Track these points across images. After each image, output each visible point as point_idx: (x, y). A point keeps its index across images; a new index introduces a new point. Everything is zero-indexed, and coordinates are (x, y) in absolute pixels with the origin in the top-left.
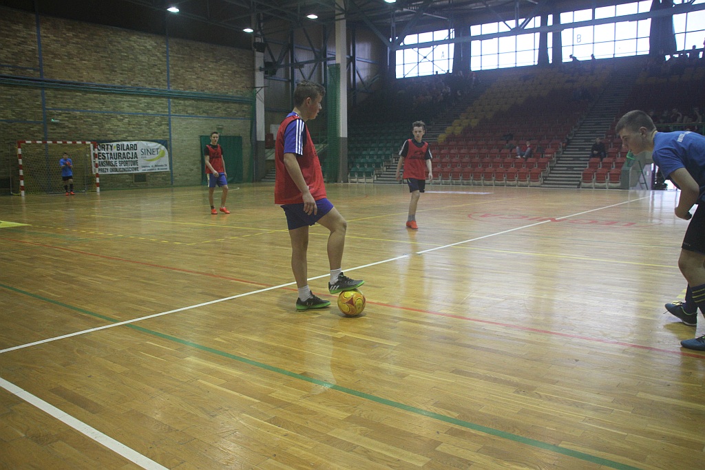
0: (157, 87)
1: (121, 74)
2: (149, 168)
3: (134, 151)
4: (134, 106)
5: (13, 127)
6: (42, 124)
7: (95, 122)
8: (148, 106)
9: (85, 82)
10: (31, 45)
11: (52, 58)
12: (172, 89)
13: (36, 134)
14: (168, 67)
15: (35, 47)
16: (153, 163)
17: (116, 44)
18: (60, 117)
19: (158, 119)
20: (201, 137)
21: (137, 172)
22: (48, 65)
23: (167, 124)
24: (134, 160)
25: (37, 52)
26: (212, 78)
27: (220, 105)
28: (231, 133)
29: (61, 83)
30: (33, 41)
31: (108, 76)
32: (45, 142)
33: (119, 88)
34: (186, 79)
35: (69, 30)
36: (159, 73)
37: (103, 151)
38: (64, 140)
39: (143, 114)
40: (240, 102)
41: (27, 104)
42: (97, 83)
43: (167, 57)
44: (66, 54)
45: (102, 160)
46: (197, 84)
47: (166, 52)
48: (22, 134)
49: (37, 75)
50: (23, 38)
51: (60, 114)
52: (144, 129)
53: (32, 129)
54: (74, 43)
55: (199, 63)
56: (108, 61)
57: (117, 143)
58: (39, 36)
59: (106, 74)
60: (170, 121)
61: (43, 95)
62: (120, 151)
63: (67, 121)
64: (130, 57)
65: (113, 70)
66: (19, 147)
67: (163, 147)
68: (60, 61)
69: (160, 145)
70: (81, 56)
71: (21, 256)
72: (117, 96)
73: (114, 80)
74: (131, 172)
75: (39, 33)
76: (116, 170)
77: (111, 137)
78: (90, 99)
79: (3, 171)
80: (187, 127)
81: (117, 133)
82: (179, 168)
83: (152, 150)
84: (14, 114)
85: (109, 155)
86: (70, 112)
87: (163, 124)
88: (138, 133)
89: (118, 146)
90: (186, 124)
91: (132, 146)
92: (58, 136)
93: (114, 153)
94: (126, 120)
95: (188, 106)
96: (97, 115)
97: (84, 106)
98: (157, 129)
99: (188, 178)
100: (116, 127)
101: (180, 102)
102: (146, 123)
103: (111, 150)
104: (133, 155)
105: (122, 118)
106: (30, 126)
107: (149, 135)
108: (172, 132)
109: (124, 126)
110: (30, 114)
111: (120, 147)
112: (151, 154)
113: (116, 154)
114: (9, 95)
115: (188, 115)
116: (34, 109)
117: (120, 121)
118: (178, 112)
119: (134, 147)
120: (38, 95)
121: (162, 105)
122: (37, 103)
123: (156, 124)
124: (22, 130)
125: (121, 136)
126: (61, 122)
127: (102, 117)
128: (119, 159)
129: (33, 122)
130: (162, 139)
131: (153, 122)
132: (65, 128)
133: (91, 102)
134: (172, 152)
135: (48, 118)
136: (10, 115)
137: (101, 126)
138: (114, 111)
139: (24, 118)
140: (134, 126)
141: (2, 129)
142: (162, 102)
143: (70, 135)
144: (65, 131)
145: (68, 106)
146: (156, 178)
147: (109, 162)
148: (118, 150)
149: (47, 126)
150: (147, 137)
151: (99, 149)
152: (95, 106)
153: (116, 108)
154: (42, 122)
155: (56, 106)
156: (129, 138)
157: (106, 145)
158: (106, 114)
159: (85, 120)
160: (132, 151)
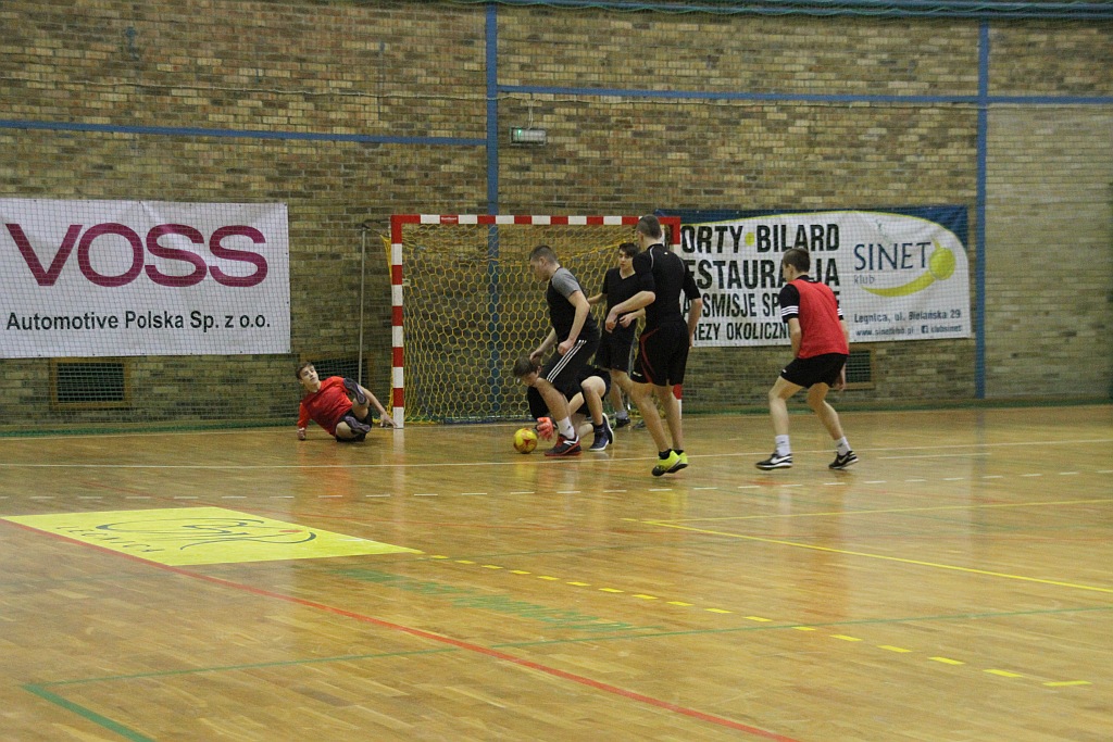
2: (885, 325)
3: (826, 255)
4: (834, 65)
5: (380, 160)
6: (481, 149)
7: (675, 136)
13: (458, 189)
16: (904, 304)
18: (547, 121)
19: (930, 117)
23: (972, 139)
32: (487, 221)
37: (698, 256)
38: (559, 210)
39: (872, 98)
41: (435, 73)
48: (407, 189)
51: (548, 109)
52: (873, 159)
53: (444, 168)
57: (761, 220)
60: (982, 124)
61: (491, 31)
62: (770, 255)
63: (575, 133)
66: (396, 239)
67: (948, 238)
69: (934, 226)
71: (373, 685)
72: (771, 25)
76: (750, 331)
77: (738, 196)
78: (667, 43)
79: (336, 328)
80: (1059, 145)
81: (763, 178)
82: (1015, 327)
83: (900, 249)
84: (387, 109)
85: (725, 269)
86: (587, 99)
87: (954, 139)
88: (846, 180)
89: (763, 233)
90: (1055, 133)
91: (817, 233)
92: (537, 196)
93: (746, 262)
94: (801, 126)
95: (1067, 54)
96: (687, 108)
97: (637, 72)
98: (924, 162)
99: (1055, 369)
100: (759, 157)
101: (1033, 38)
102: (882, 137)
103: (736, 250)
104: (819, 271)
105: (784, 116)
106: (438, 155)
107: (891, 186)
108: (988, 173)
109: (788, 150)
110: (443, 110)
111: (771, 238)
112: (895, 267)
113: (755, 266)
114: (374, 37)
115: (1064, 93)
116: (457, 89)
117: (775, 131)
118: (1018, 83)
119: (824, 238)
120: (474, 37)
121: (952, 58)
122: (467, 66)
123: (922, 138)
124: (412, 175)
125: (779, 192)
126: (550, 140)
127: (705, 114)
128: (764, 285)
129: (452, 141)
130: (942, 201)
131: (912, 130)
132: (563, 161)
133: (665, 57)
134: (988, 255)
135: (504, 124)
136: (371, 115)
137: (700, 153)
138: (756, 91)
139: (419, 126)
140: (828, 150)
141: (342, 170)
142: (955, 42)
143: (581, 191)
144: (562, 176)
145: (580, 75)
146: (914, 365)
147: (723, 297)
148: (760, 249)
149: (497, 155)
150: (880, 193)
151: (689, 246)
152: (679, 72)
153: (765, 75)
154: (480, 142)
155: (534, 75)
156: (806, 200)
157: (717, 229)
158: (722, 102)
159: (641, 128)
160: (817, 253)
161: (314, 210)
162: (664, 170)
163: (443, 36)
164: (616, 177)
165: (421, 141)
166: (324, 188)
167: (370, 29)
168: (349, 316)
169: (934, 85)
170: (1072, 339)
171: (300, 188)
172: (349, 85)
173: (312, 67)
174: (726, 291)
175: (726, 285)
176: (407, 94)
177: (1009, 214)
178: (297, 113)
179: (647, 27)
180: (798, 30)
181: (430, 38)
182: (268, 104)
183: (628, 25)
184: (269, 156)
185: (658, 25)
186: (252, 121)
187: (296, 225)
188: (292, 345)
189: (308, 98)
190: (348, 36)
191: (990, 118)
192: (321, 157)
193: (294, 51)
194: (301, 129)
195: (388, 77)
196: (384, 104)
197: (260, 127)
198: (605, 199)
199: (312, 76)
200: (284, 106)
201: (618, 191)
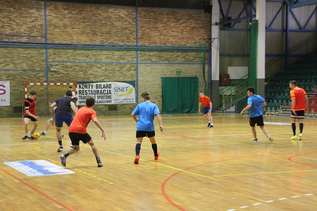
0: (128, 44)
1: (101, 36)
2: (120, 101)
3: (109, 89)
4: (110, 58)
5: (26, 74)
6: (45, 72)
7: (81, 69)
8: (121, 57)
9: (75, 43)
10: (40, 22)
11: (53, 28)
12: (139, 44)
13: (41, 78)
14: (137, 29)
15: (43, 22)
16: (123, 97)
17: (97, 15)
18: (57, 67)
19: (128, 66)
20: (162, 78)
21: (110, 103)
22: (51, 34)
23: (135, 70)
24: (108, 95)
25: (44, 26)
26: (173, 34)
27: (179, 54)
28: (189, 75)
29: (59, 44)
30: (41, 19)
31: (91, 38)
32: (42, 84)
33: (99, 46)
34: (152, 37)
35: (65, 9)
36: (130, 33)
37: (85, 89)
40: (197, 50)
41: (36, 59)
42: (84, 43)
43: (136, 22)
44: (63, 25)
45: (85, 95)
46: (160, 39)
47: (136, 18)
48: (31, 78)
49: (43, 40)
50: (35, 17)
51: (57, 65)
52: (117, 73)
53: (38, 75)
54: (68, 18)
55: (162, 24)
56: (92, 28)
57: (97, 83)
58: (45, 15)
59: (90, 37)
60: (137, 68)
61: (46, 53)
62: (98, 89)
63: (62, 69)
64: (108, 24)
65: (95, 34)
67: (131, 86)
68: (58, 30)
69: (129, 84)
70: (73, 26)
72: (98, 51)
73: (96, 41)
74: (106, 104)
75: (45, 13)
77: (92, 79)
78: (78, 54)
79: (18, 102)
80: (151, 71)
81: (97, 76)
83: (122, 88)
84: (28, 65)
85: (90, 92)
86: (64, 63)
87: (132, 70)
88: (112, 77)
89: (97, 86)
90: (151, 69)
91: (107, 85)
92: (55, 79)
93: (94, 91)
94: (104, 68)
95: (152, 56)
96: (83, 65)
97: (74, 59)
98: (127, 74)
100: (96, 73)
101: (146, 53)
102: (119, 69)
103: (92, 88)
104: (108, 92)
105: (101, 66)
106: (37, 73)
107: (121, 78)
108: (139, 75)
109: (102, 72)
110: (38, 65)
111: (99, 86)
112: (121, 91)
113: (96, 91)
114: (25, 54)
115: (152, 62)
116: (40, 62)
117: (99, 69)
118: (143, 61)
119: (109, 86)
120: (43, 53)
121: (131, 56)
122: (42, 58)
123: (126, 70)
124: (32, 76)
125: (100, 79)
126: (57, 70)
127: (86, 66)
128: (97, 94)
129: (39, 71)
130: (130, 80)
131: (124, 68)
132: (59, 74)
133: (78, 56)
134: (139, 89)
135: (49, 68)
136: (25, 66)
137: (85, 72)
138: (95, 62)
139: (34, 68)
140: (109, 72)
141: (20, 75)
142: (132, 54)
143: (64, 79)
144: (60, 76)
145: (63, 59)
146: (125, 108)
148: (96, 88)
149: (48, 73)
150: (119, 79)
151: (83, 88)
152: (81, 59)
153: (97, 59)
154: (45, 70)
155: (55, 60)
156: (105, 80)
157: (88, 85)
158: (89, 64)
159: (74, 68)
160: (107, 89)
161: (15, 82)
162: (79, 75)
163: (38, 53)
164: (70, 76)
165: (34, 70)
166: (16, 78)
167: (24, 52)
168: (21, 100)
169: (128, 61)
171: (12, 79)
172: (21, 62)
173: (14, 59)
174: (90, 95)
176: (31, 63)
177: (142, 82)
178: (11, 66)
179: (75, 51)
180: (103, 52)
181: (36, 54)
182: (6, 65)
183: (72, 51)
184: (6, 73)
185: (77, 51)
186: (3, 68)
187: (11, 85)
188: (10, 104)
189: (13, 64)
190: (20, 53)
191: (139, 66)
192: (16, 73)
193: (11, 56)
194: (12, 69)
195: (28, 60)
196: (27, 64)
197: (4, 69)
198: (68, 80)
199: (14, 60)
200: (9, 65)
201: (70, 79)
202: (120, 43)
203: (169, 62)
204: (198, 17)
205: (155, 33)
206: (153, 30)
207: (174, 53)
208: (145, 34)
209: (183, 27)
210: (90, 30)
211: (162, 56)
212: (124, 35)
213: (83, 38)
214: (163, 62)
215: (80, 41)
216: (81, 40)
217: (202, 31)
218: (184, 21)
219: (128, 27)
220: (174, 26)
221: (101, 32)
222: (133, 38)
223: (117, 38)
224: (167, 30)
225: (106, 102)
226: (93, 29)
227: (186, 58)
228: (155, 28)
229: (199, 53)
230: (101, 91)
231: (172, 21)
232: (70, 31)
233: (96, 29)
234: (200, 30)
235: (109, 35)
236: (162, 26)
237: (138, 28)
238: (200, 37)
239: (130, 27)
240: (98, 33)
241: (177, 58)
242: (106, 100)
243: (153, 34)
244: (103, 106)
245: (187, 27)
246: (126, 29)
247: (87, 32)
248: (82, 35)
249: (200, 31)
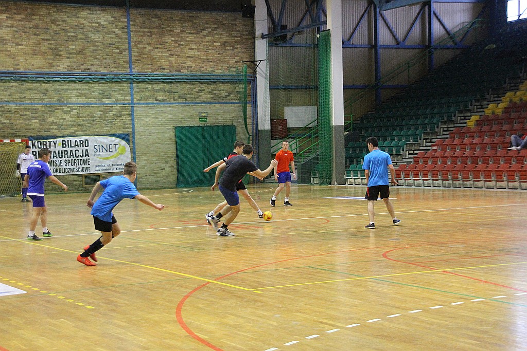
0: (115, 71)
1: (68, 58)
2: (104, 168)
3: (85, 148)
4: (85, 95)
7: (34, 115)
8: (103, 94)
9: (22, 70)
12: (134, 71)
14: (130, 46)
16: (110, 162)
17: (60, 23)
19: (117, 109)
20: (176, 128)
21: (88, 172)
23: (130, 114)
24: (84, 158)
26: (191, 53)
27: (203, 86)
28: (220, 122)
31: (51, 61)
33: (64, 74)
34: (155, 58)
36: (117, 53)
39: (97, 104)
40: (233, 81)
42: (38, 70)
43: (128, 33)
46: (170, 62)
47: (127, 27)
52: (98, 121)
54: (7, 26)
55: (172, 36)
56: (51, 44)
57: (63, 139)
59: (49, 59)
60: (132, 111)
62: (66, 149)
64: (79, 37)
65: (57, 55)
67: (123, 143)
69: (119, 140)
70: (17, 40)
73: (59, 66)
74: (81, 173)
76: (61, 170)
77: (55, 132)
78: (29, 89)
80: (157, 116)
81: (63, 127)
82: (146, 168)
83: (108, 146)
86: (4, 105)
87: (124, 115)
88: (90, 127)
89: (64, 142)
90: (155, 113)
91: (82, 142)
93: (59, 151)
94: (75, 112)
95: (157, 91)
96: (37, 107)
97: (20, 98)
98: (115, 122)
99: (159, 179)
100: (61, 121)
101: (146, 86)
102: (101, 114)
103: (55, 148)
104: (83, 153)
105: (69, 109)
107: (105, 128)
108: (135, 124)
109: (71, 119)
111: (67, 144)
112: (107, 151)
113: (62, 152)
115: (158, 102)
117: (67, 114)
118: (143, 99)
119: (84, 143)
121: (122, 92)
123: (114, 114)
125: (69, 131)
127: (44, 109)
128: (65, 157)
130: (122, 132)
131: (110, 113)
133: (29, 93)
134: (136, 147)
137: (42, 120)
138: (60, 102)
140: (84, 119)
142: (123, 88)
143: (4, 132)
147: (51, 161)
148: (63, 147)
150: (101, 130)
151: (40, 147)
152: (35, 97)
153: (62, 98)
156: (77, 133)
157: (49, 142)
158: (49, 106)
159: (22, 113)
160: (82, 148)
162: (31, 125)
164: (15, 128)
169: (116, 99)
170: (163, 170)
174: (52, 159)
175: (52, 157)
177: (143, 135)
179: (23, 85)
180: (72, 85)
183: (17, 84)
185: (26, 84)
191: (135, 109)
198: (11, 134)
201: (16, 132)
202: (101, 69)
203: (186, 100)
204: (232, 24)
205: (162, 52)
206: (157, 48)
207: (194, 86)
208: (144, 54)
209: (208, 42)
210: (48, 47)
211: (173, 90)
212: (107, 55)
213: (36, 61)
214: (176, 102)
215: (30, 68)
216: (33, 65)
217: (239, 48)
218: (210, 32)
219: (114, 42)
220: (192, 41)
221: (67, 50)
222: (124, 62)
223: (96, 60)
224: (182, 46)
225: (80, 170)
226: (53, 46)
227: (215, 94)
228: (160, 44)
229: (237, 85)
230: (71, 151)
231: (189, 31)
232: (12, 49)
233: (57, 46)
234: (236, 46)
235: (82, 56)
236: (172, 40)
237: (132, 43)
238: (236, 58)
239: (118, 42)
240: (62, 53)
241: (200, 94)
242: (80, 166)
243: (157, 54)
244: (76, 177)
245: (215, 42)
246: (110, 47)
247: (43, 50)
248: (35, 56)
249: (237, 48)
